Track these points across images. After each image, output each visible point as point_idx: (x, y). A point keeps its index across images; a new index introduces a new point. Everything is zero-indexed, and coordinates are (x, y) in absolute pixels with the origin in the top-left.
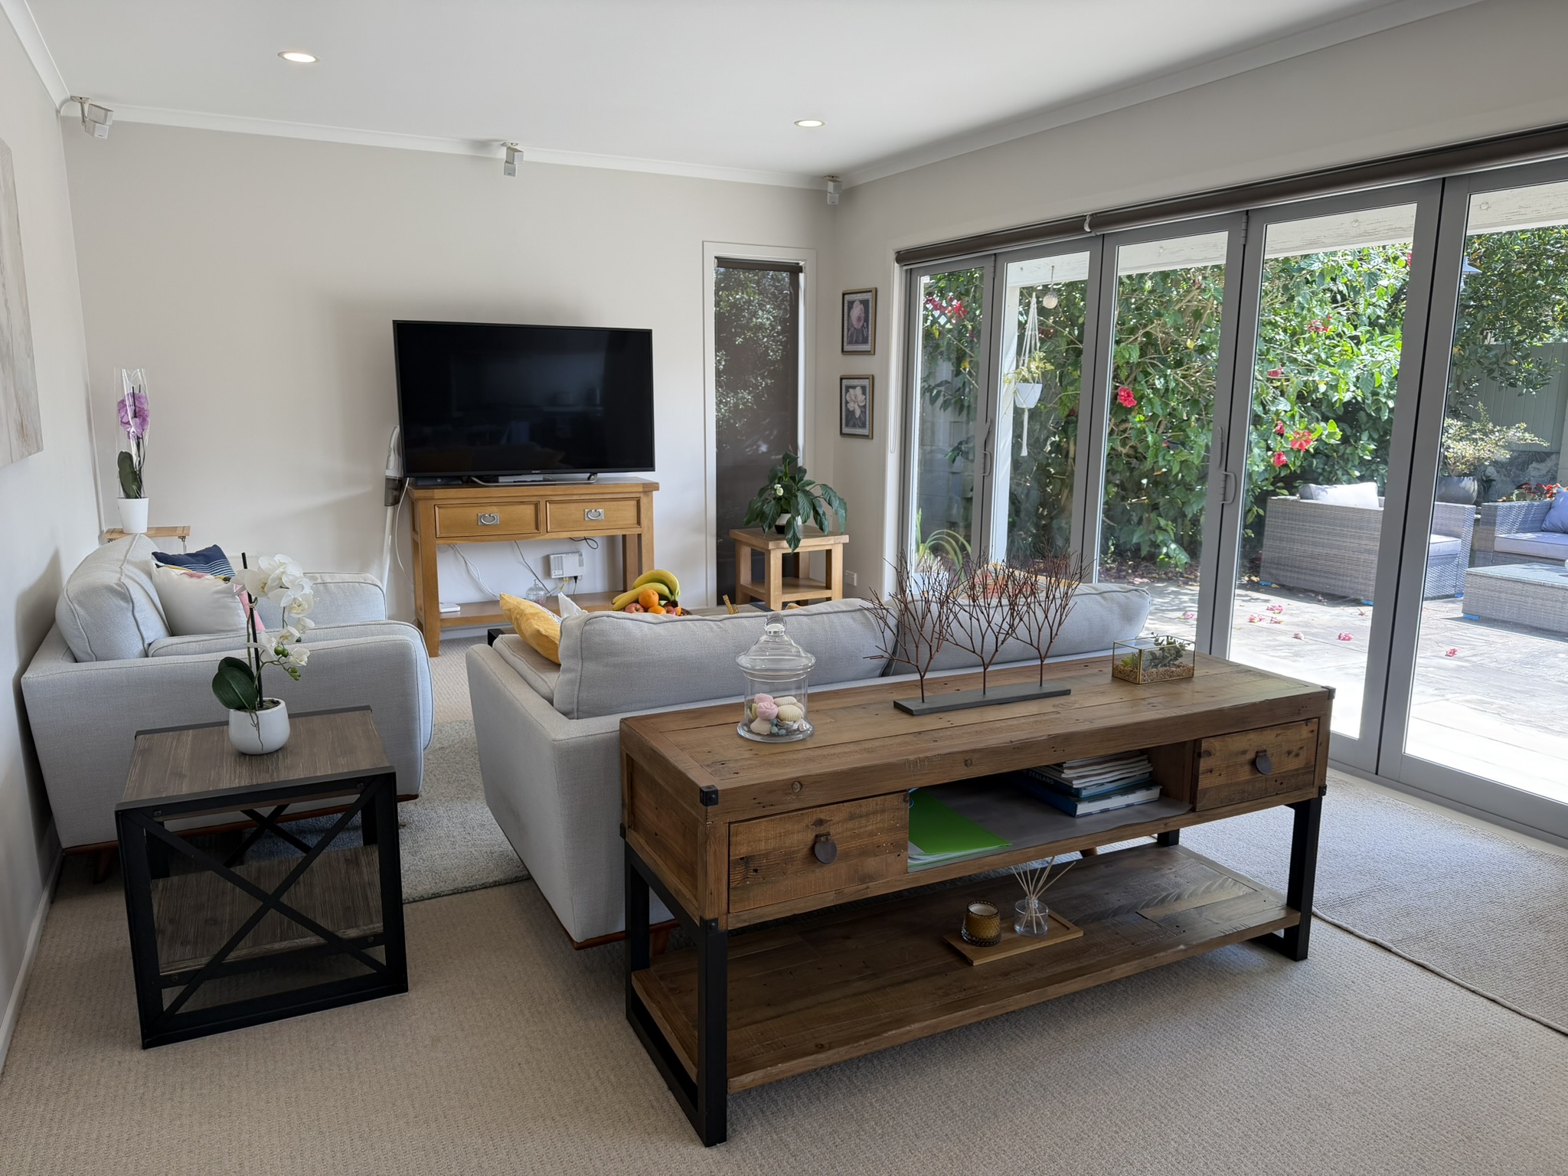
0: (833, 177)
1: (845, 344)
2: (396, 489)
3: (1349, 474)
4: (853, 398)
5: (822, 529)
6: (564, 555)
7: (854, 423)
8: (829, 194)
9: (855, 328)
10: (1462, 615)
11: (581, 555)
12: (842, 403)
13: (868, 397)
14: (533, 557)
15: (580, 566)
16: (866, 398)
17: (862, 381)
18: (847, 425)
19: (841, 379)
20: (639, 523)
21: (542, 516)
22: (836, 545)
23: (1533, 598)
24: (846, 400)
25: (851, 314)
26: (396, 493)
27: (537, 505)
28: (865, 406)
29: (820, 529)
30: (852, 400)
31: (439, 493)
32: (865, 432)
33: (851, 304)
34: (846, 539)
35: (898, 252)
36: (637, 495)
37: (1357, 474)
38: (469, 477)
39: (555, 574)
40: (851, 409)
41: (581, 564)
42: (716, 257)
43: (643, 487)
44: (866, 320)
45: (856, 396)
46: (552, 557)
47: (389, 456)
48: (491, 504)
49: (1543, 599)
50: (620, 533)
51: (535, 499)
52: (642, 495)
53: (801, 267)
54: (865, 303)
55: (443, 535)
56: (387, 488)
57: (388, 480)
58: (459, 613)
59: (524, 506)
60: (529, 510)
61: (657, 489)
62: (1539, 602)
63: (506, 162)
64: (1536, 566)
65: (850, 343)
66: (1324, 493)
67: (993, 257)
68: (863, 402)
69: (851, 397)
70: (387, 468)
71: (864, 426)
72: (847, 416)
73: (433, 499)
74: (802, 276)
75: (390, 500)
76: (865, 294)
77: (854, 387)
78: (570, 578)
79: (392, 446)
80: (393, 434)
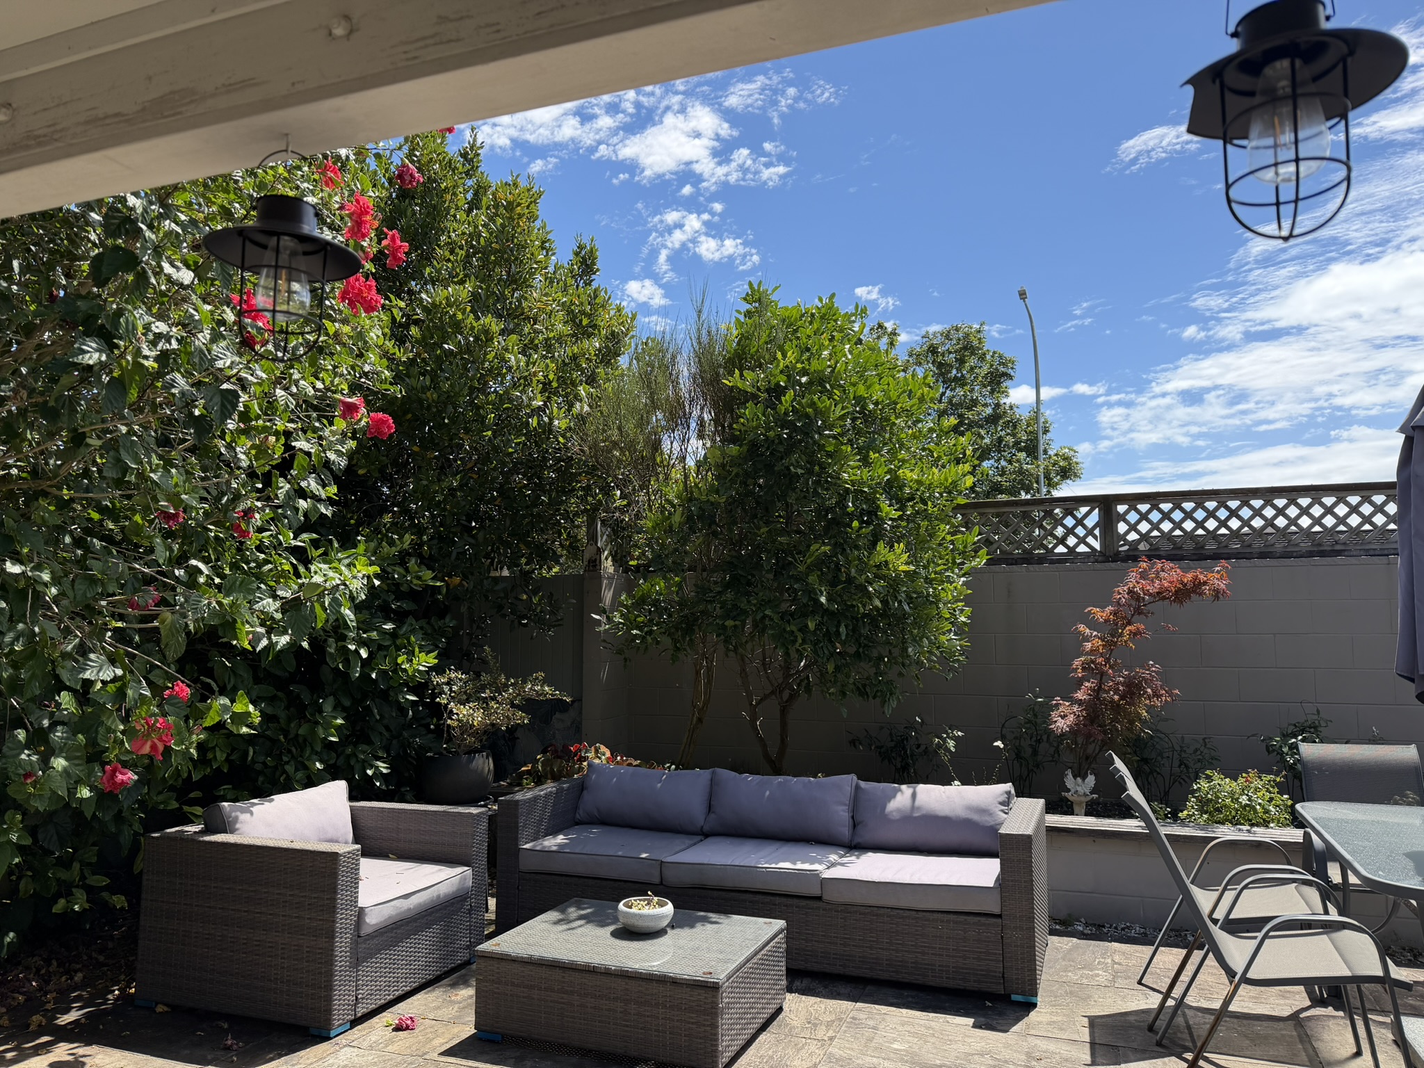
10: (474, 1032)
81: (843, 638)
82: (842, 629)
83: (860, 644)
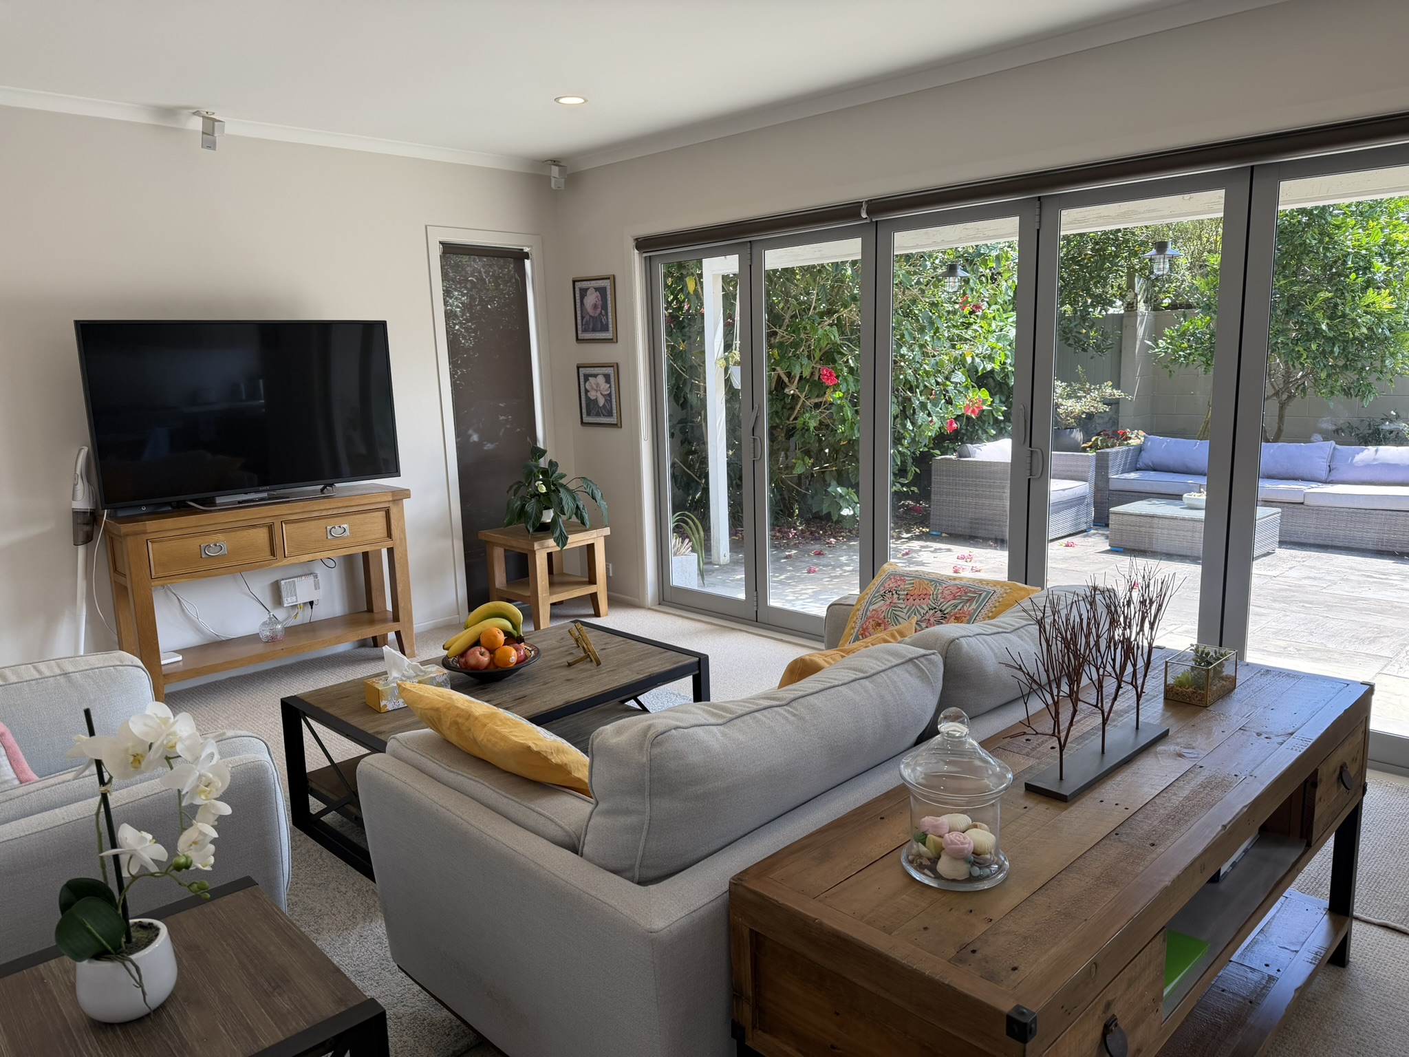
0: (555, 162)
1: (579, 332)
2: (87, 524)
3: (987, 433)
4: (595, 387)
5: (583, 523)
6: (295, 579)
7: (598, 411)
8: (553, 180)
9: (590, 316)
10: (1109, 548)
11: (316, 577)
12: (582, 392)
13: (613, 386)
14: (260, 585)
15: (316, 589)
16: (610, 387)
17: (604, 369)
18: (589, 414)
19: (578, 368)
20: (389, 535)
21: (277, 539)
22: (597, 538)
23: (1168, 529)
24: (586, 389)
25: (585, 301)
26: (87, 528)
27: (270, 528)
28: (610, 395)
29: (582, 526)
30: (593, 388)
31: (152, 525)
32: (613, 420)
33: (584, 292)
34: (607, 531)
35: (636, 239)
36: (387, 505)
37: (993, 432)
38: (184, 501)
39: (288, 601)
40: (593, 398)
41: (317, 587)
42: (440, 243)
43: (393, 496)
44: (605, 307)
45: (598, 385)
46: (283, 582)
47: (75, 485)
48: (216, 532)
49: (1176, 530)
50: (359, 550)
51: (268, 521)
52: (391, 505)
53: (527, 253)
54: (602, 291)
55: (161, 575)
56: (75, 523)
57: (76, 513)
58: (181, 663)
59: (255, 530)
60: (262, 534)
61: (408, 496)
62: (1173, 532)
63: (203, 133)
64: (1155, 501)
65: (584, 331)
66: (978, 451)
67: (749, 244)
68: (607, 390)
69: (591, 386)
70: (73, 499)
71: (610, 414)
72: (588, 405)
73: (145, 533)
74: (527, 263)
75: (81, 537)
76: (601, 281)
77: (595, 376)
78: (305, 604)
79: (78, 472)
80: (80, 455)
81: (1336, 355)
82: (1336, 349)
83: (1348, 359)
